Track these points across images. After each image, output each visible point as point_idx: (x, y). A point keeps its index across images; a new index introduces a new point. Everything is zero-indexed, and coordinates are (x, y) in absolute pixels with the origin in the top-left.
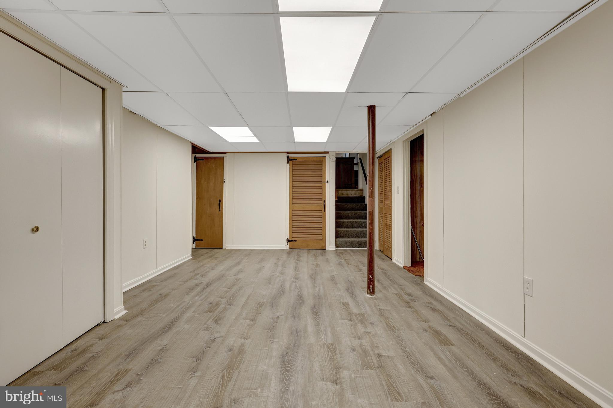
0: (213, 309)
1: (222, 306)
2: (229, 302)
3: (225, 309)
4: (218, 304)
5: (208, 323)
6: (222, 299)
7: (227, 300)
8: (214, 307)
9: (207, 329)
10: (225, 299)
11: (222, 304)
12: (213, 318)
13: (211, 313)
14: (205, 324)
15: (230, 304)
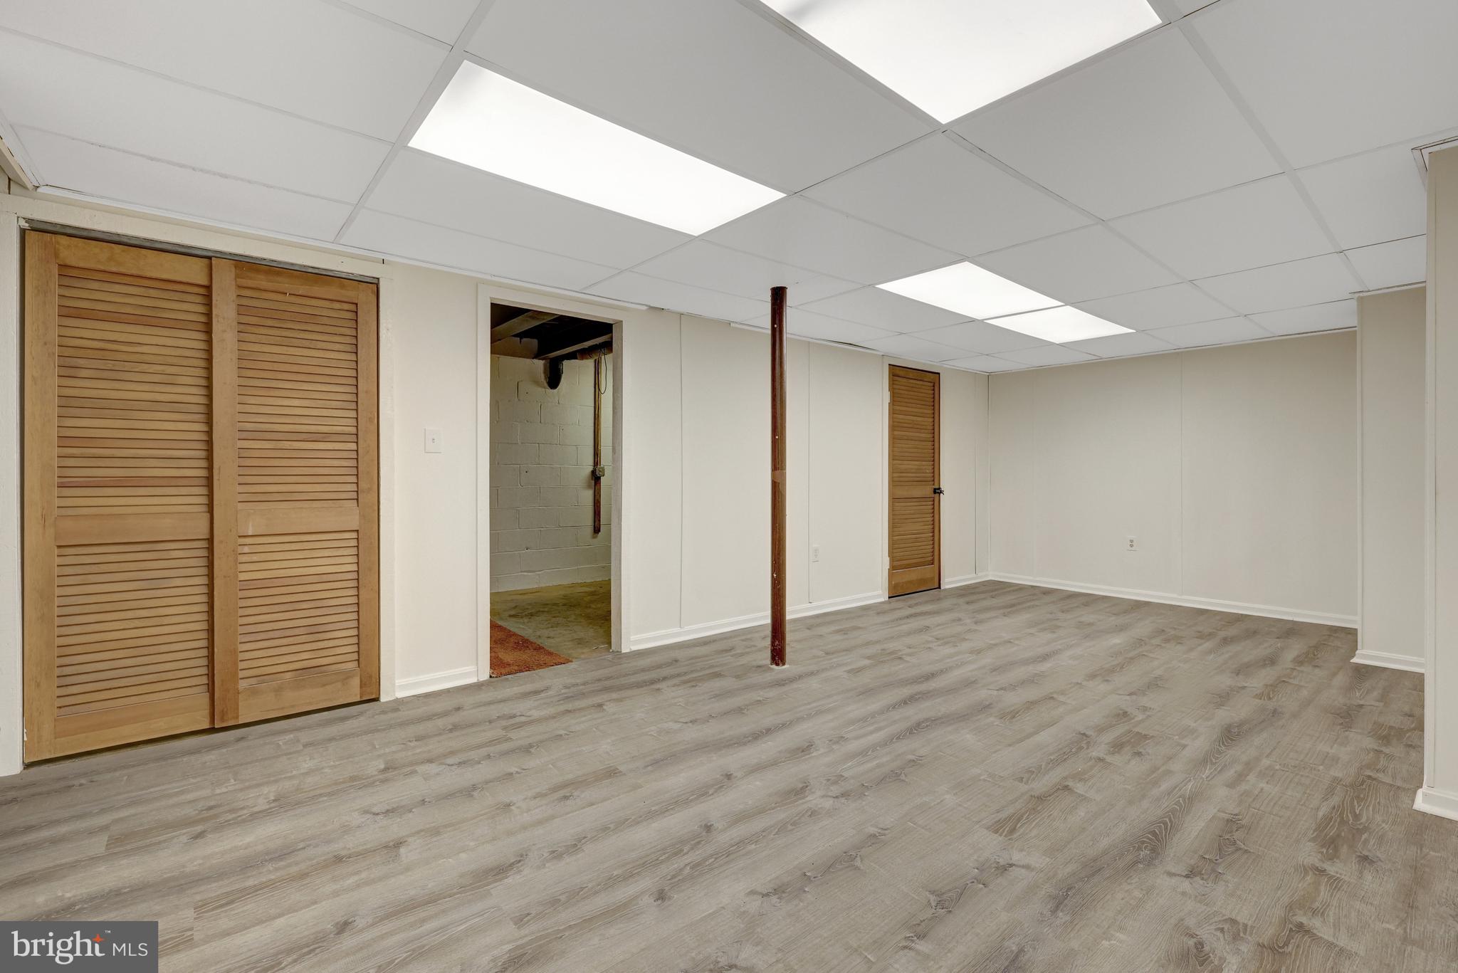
0: (1131, 738)
1: (1109, 737)
2: (1085, 742)
3: (1101, 730)
4: (1117, 747)
5: (1144, 716)
6: (1101, 755)
7: (1087, 748)
8: (1128, 741)
9: (1145, 709)
10: (1094, 754)
11: (1106, 744)
12: (1133, 721)
13: (1136, 730)
14: (1149, 716)
15: (1085, 738)
